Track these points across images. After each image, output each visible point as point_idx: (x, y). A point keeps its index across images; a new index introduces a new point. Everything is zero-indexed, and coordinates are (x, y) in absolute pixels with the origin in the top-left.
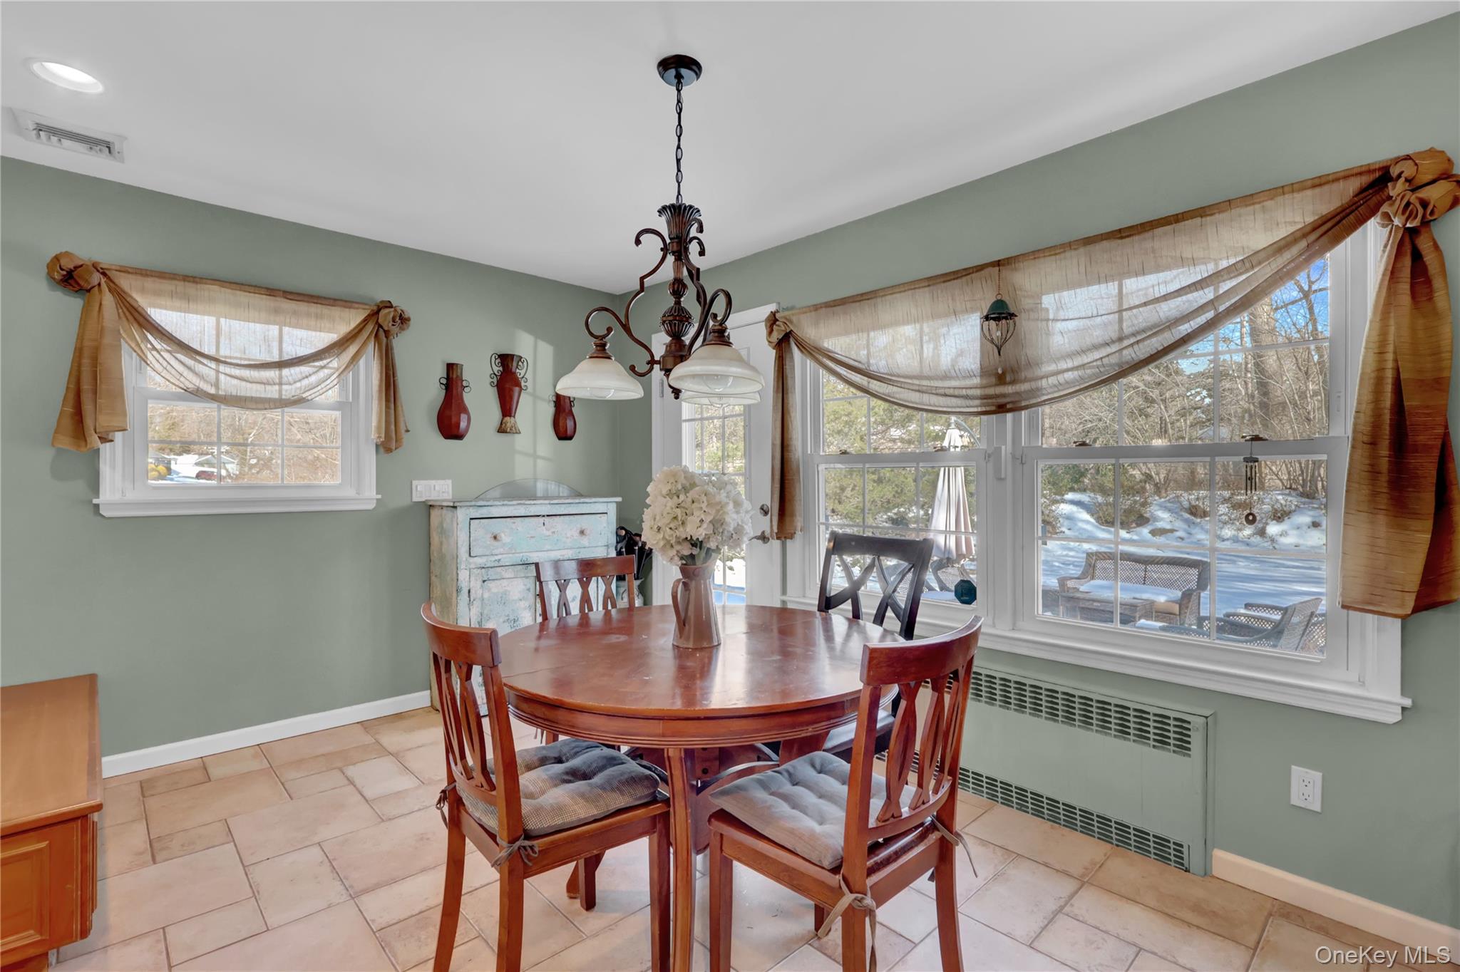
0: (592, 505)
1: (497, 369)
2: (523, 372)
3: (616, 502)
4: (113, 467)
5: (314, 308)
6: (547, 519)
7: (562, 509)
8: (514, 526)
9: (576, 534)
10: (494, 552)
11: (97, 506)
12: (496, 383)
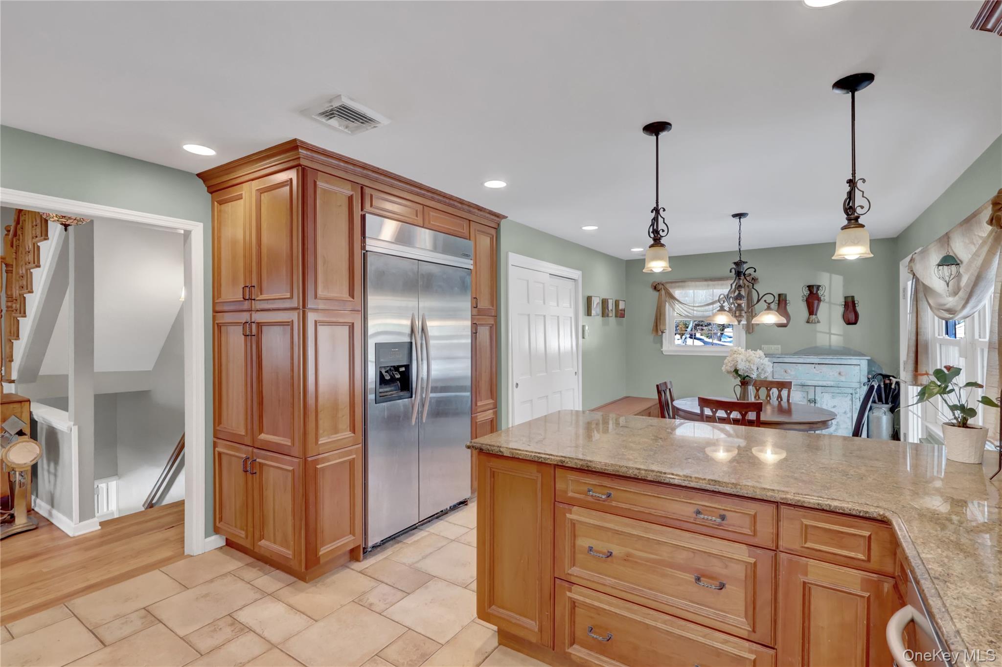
0: (849, 360)
1: (807, 292)
2: (822, 293)
3: (867, 359)
4: (666, 340)
5: (720, 282)
6: (817, 366)
7: (827, 361)
8: (797, 367)
9: (836, 374)
10: (786, 378)
11: (662, 351)
12: (805, 299)
